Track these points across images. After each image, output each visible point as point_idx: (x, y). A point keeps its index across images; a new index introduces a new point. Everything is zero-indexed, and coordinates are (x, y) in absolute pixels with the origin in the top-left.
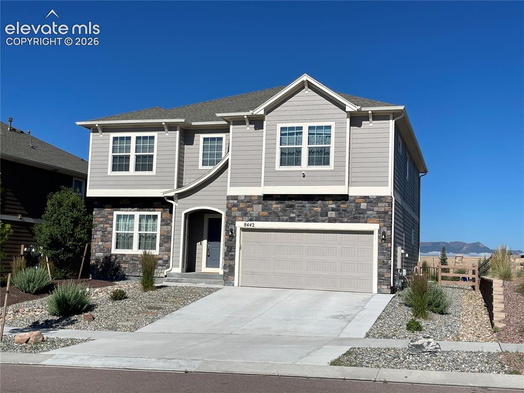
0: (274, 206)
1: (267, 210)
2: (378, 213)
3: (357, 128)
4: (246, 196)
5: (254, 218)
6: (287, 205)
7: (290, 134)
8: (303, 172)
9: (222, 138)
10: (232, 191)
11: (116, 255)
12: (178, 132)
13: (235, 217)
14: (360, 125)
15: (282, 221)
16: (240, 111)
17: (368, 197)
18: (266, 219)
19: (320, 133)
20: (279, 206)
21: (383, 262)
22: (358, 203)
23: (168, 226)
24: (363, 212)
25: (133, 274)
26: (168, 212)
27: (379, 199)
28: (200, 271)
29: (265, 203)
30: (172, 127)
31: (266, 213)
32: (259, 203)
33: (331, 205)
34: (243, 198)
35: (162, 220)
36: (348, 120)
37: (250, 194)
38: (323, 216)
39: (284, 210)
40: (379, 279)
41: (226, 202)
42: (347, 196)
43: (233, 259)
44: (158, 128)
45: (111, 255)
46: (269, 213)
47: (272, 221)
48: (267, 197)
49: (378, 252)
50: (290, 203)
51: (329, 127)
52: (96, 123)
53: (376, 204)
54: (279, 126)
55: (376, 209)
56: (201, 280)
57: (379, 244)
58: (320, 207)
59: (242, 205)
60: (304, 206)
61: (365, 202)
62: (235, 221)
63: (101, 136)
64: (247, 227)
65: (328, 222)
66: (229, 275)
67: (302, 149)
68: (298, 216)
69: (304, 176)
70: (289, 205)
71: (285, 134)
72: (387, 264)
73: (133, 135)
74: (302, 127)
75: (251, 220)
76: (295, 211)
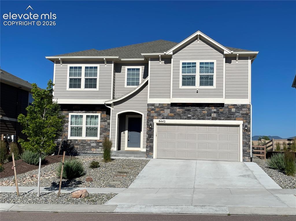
0: (178, 110)
1: (173, 112)
2: (242, 115)
3: (229, 64)
4: (159, 104)
5: (165, 118)
6: (186, 110)
7: (188, 67)
8: (197, 90)
9: (139, 69)
10: (151, 101)
11: (71, 140)
12: (113, 65)
13: (153, 117)
14: (230, 62)
15: (183, 119)
16: (154, 52)
17: (236, 105)
18: (173, 118)
19: (207, 67)
20: (181, 110)
21: (246, 143)
22: (230, 108)
23: (105, 122)
24: (233, 114)
25: (83, 152)
26: (105, 113)
27: (243, 106)
28: (124, 150)
29: (172, 108)
30: (109, 61)
31: (173, 114)
32: (168, 108)
33: (214, 110)
34: (158, 105)
35: (102, 119)
36: (224, 59)
37: (162, 103)
38: (209, 116)
39: (184, 113)
40: (243, 153)
41: (147, 108)
42: (223, 104)
43: (152, 142)
44: (101, 62)
45: (68, 140)
46: (174, 114)
47: (176, 119)
48: (173, 105)
49: (243, 138)
50: (188, 108)
51: (213, 63)
52: (60, 58)
53: (241, 109)
54: (181, 62)
55: (241, 112)
56: (131, 155)
57: (243, 133)
58: (207, 111)
59: (157, 110)
60: (196, 110)
61: (234, 108)
62: (153, 119)
63: (62, 66)
64: (160, 123)
65: (212, 120)
66: (150, 152)
67: (196, 76)
68: (193, 116)
69: (197, 92)
70: (187, 109)
71: (185, 67)
72: (248, 144)
73: (83, 66)
74: (196, 63)
75: (163, 118)
76: (191, 113)
